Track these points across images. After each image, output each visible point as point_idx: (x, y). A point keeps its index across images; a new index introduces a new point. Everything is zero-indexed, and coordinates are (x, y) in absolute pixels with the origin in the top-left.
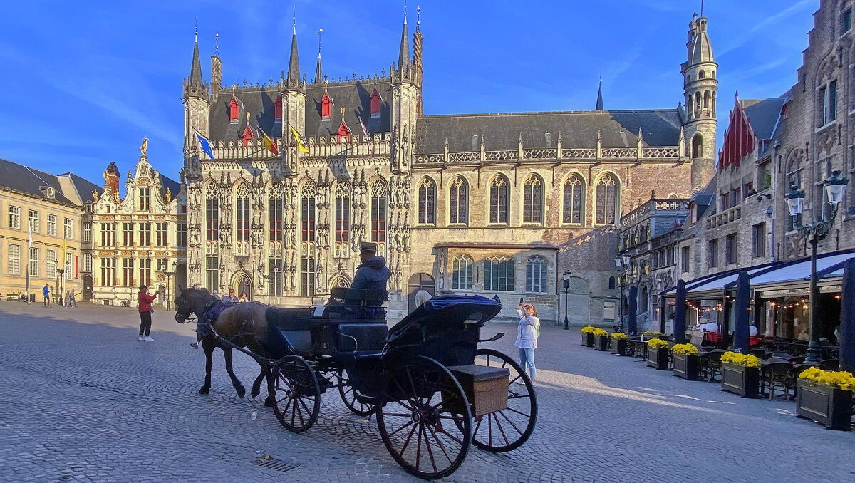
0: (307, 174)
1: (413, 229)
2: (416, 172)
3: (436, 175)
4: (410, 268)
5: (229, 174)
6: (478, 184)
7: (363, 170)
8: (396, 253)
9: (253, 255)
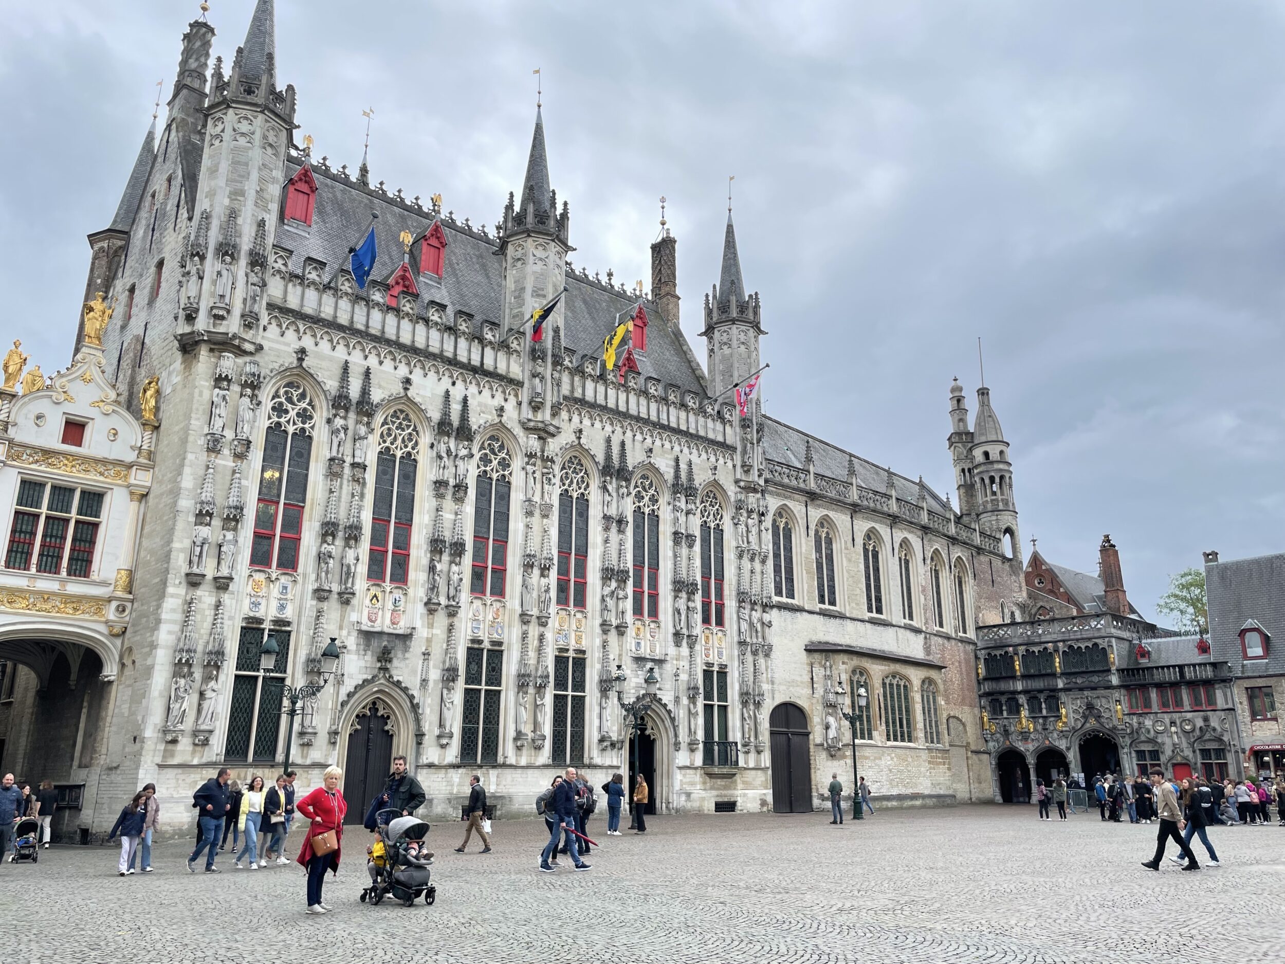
0: (579, 438)
1: (772, 607)
2: (771, 493)
3: (799, 507)
4: (773, 691)
5: (367, 373)
6: (853, 540)
7: (690, 464)
8: (749, 658)
9: (422, 632)
